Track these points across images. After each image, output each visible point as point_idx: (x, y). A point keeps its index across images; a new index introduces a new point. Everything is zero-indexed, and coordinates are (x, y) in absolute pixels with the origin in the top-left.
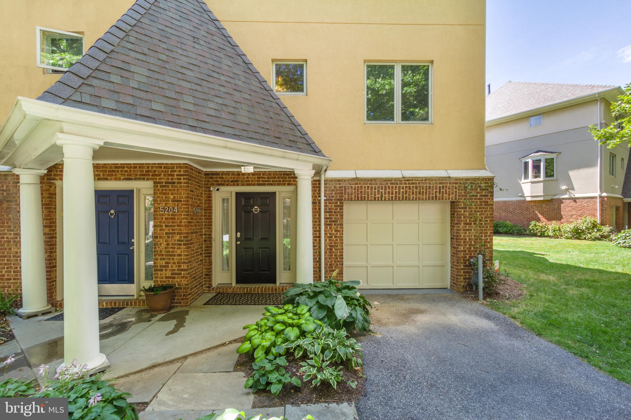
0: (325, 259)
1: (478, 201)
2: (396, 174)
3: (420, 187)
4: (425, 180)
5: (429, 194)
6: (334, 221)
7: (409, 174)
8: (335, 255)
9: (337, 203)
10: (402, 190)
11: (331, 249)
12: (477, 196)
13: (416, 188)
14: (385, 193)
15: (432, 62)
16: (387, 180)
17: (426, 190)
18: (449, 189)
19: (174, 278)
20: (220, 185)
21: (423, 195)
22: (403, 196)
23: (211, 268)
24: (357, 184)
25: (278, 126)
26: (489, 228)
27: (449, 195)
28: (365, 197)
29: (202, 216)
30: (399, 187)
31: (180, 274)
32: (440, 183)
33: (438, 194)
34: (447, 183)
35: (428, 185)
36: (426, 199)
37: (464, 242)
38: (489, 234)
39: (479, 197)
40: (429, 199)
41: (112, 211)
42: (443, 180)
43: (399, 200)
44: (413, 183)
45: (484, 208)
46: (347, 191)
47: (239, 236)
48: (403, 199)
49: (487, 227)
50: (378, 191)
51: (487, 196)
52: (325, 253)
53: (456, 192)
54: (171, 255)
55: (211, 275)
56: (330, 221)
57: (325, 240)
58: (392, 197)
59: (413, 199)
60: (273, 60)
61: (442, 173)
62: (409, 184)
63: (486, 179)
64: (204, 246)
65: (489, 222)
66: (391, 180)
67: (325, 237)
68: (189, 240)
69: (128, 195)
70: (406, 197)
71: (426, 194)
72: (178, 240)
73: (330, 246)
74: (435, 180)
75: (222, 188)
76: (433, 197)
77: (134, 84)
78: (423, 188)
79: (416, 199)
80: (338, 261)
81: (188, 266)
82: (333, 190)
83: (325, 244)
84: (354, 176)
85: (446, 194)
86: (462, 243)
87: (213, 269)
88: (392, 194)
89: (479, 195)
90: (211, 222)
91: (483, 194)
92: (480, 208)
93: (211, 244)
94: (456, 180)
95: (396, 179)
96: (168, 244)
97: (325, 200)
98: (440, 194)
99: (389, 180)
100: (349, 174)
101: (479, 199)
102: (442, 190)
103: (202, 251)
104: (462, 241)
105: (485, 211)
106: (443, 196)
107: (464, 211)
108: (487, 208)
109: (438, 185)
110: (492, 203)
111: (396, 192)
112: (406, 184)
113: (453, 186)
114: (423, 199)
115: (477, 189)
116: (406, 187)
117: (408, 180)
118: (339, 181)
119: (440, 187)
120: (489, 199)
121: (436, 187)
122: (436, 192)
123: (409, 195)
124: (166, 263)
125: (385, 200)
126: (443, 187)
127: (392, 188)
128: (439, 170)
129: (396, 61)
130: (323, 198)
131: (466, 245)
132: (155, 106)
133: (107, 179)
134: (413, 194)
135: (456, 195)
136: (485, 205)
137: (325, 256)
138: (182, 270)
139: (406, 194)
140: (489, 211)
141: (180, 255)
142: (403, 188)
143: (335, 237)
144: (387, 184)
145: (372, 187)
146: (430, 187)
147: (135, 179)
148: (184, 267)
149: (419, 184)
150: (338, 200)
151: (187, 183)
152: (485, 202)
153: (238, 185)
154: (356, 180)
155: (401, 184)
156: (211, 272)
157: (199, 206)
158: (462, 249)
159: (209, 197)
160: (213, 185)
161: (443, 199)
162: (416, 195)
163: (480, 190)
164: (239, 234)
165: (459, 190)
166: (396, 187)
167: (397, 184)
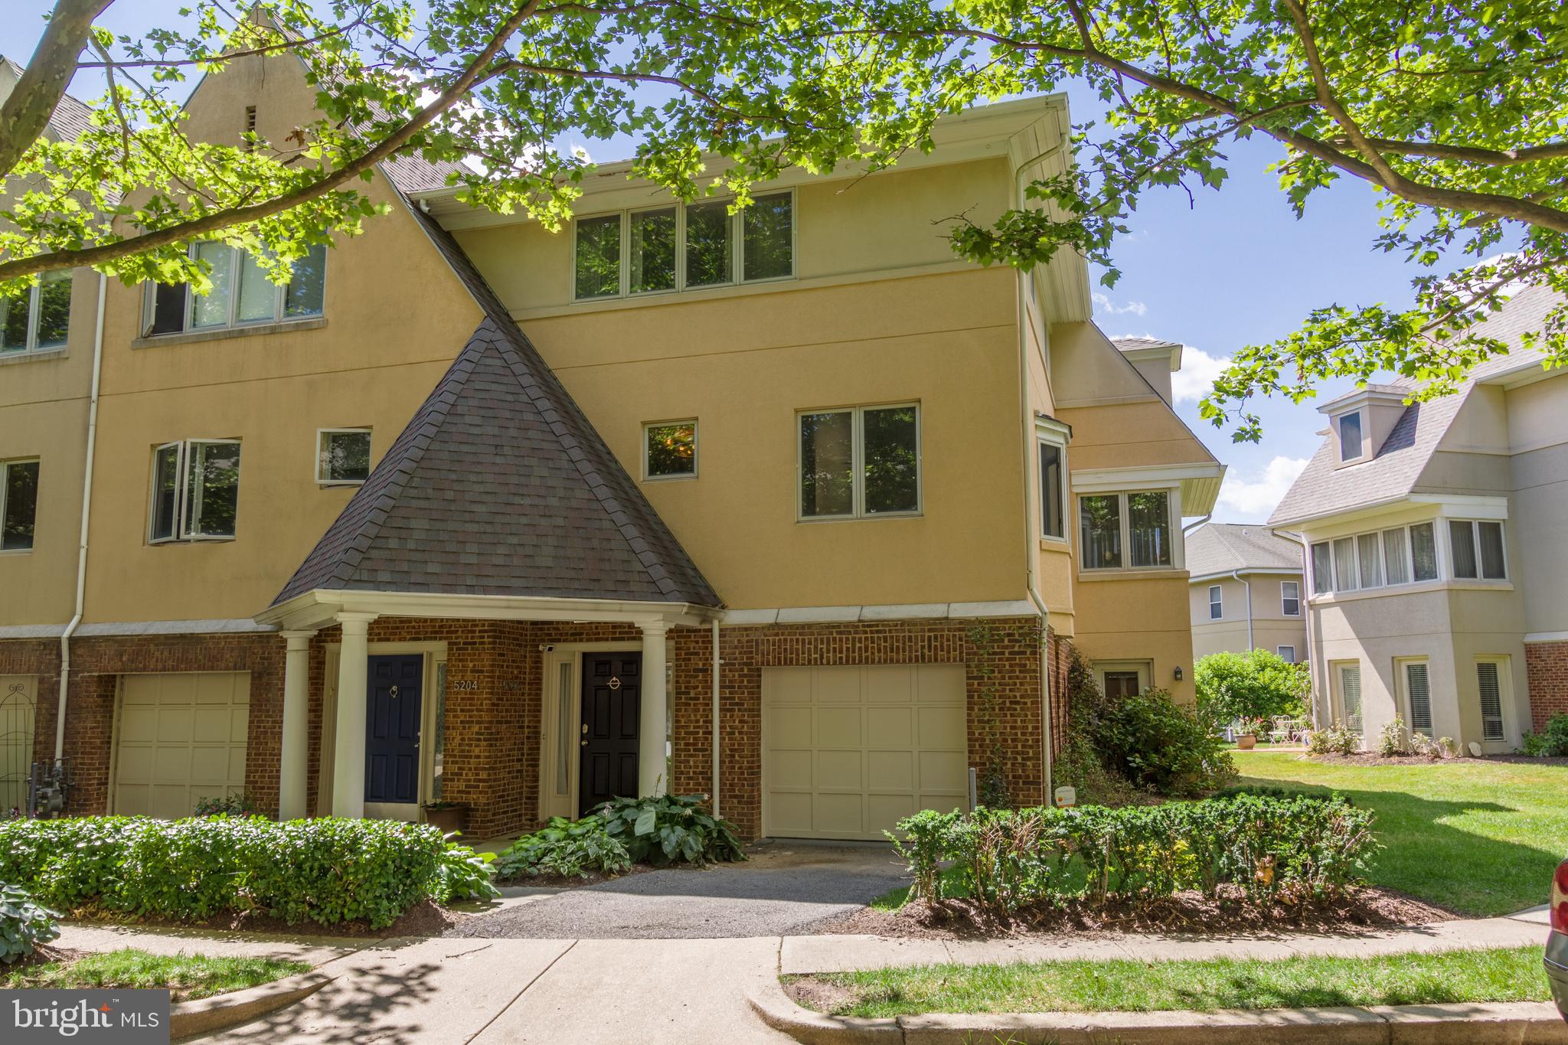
0: (722, 773)
1: (1007, 663)
2: (848, 614)
3: (892, 637)
4: (902, 625)
5: (910, 651)
6: (737, 704)
7: (871, 613)
8: (740, 768)
9: (742, 670)
10: (858, 645)
11: (733, 756)
12: (1003, 653)
13: (885, 641)
14: (828, 651)
15: (919, 401)
16: (830, 626)
17: (904, 643)
18: (948, 640)
19: (469, 793)
20: (553, 641)
21: (898, 653)
22: (860, 656)
23: (537, 787)
24: (777, 635)
25: (602, 560)
26: (1030, 717)
27: (949, 652)
28: (791, 659)
29: (523, 694)
30: (854, 639)
31: (478, 787)
32: (930, 630)
33: (926, 651)
34: (943, 630)
35: (907, 634)
36: (904, 661)
37: (981, 746)
38: (1030, 730)
39: (1007, 655)
40: (910, 660)
41: (394, 688)
42: (935, 624)
43: (854, 662)
44: (878, 632)
45: (1018, 678)
46: (761, 647)
47: (585, 731)
48: (860, 662)
49: (1026, 716)
50: (816, 647)
51: (1024, 653)
52: (722, 762)
53: (961, 646)
54: (466, 757)
55: (536, 798)
56: (730, 704)
57: (722, 739)
58: (841, 658)
59: (879, 662)
60: (644, 423)
61: (936, 611)
62: (872, 632)
63: (1020, 620)
64: (525, 747)
65: (1029, 705)
66: (839, 627)
67: (721, 733)
68: (491, 734)
69: (416, 661)
70: (867, 658)
71: (904, 651)
72: (477, 733)
73: (731, 750)
74: (921, 624)
75: (559, 647)
76: (917, 657)
77: (411, 545)
78: (898, 641)
79: (885, 661)
80: (745, 779)
81: (489, 775)
82: (736, 647)
83: (721, 745)
84: (771, 621)
85: (942, 650)
86: (977, 747)
87: (541, 788)
88: (841, 652)
89: (1007, 651)
90: (540, 705)
91: (1016, 649)
92: (1010, 678)
93: (538, 743)
94: (961, 623)
95: (848, 625)
96: (463, 739)
97: (721, 665)
98: (930, 651)
99: (834, 627)
100: (764, 616)
101: (1008, 659)
102: (933, 644)
103: (523, 755)
104: (977, 744)
105: (1022, 684)
106: (936, 654)
107: (979, 684)
108: (1025, 678)
109: (927, 634)
110: (1033, 668)
111: (848, 649)
112: (866, 632)
113: (954, 636)
114: (898, 661)
115: (1003, 641)
116: (866, 638)
117: (869, 626)
118: (746, 629)
119: (930, 637)
120: (1029, 659)
121: (923, 637)
122: (923, 647)
123: (873, 653)
124: (459, 768)
125: (828, 663)
126: (936, 637)
127: (841, 640)
128: (936, 603)
129: (854, 406)
130: (717, 662)
131: (984, 752)
132: (431, 568)
133: (388, 640)
134: (879, 651)
135: (961, 653)
136: (1020, 672)
137: (721, 767)
138: (480, 781)
139: (866, 651)
140: (1029, 684)
141: (478, 757)
142: (860, 642)
143: (740, 733)
144: (832, 633)
145: (803, 640)
146: (910, 638)
147: (425, 639)
148: (483, 775)
149: (890, 631)
150: (745, 664)
151: (494, 643)
152: (1020, 665)
153: (581, 640)
154: (776, 627)
155: (856, 633)
156: (537, 792)
157: (516, 678)
158: (978, 760)
159: (538, 662)
160: (543, 641)
161: (936, 660)
162: (885, 653)
163: (1009, 641)
164: (586, 727)
165: (967, 642)
166: (847, 639)
167: (849, 633)
